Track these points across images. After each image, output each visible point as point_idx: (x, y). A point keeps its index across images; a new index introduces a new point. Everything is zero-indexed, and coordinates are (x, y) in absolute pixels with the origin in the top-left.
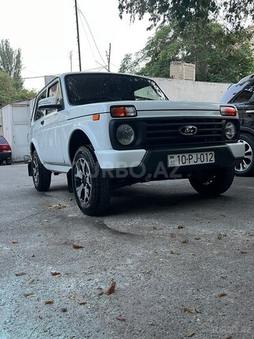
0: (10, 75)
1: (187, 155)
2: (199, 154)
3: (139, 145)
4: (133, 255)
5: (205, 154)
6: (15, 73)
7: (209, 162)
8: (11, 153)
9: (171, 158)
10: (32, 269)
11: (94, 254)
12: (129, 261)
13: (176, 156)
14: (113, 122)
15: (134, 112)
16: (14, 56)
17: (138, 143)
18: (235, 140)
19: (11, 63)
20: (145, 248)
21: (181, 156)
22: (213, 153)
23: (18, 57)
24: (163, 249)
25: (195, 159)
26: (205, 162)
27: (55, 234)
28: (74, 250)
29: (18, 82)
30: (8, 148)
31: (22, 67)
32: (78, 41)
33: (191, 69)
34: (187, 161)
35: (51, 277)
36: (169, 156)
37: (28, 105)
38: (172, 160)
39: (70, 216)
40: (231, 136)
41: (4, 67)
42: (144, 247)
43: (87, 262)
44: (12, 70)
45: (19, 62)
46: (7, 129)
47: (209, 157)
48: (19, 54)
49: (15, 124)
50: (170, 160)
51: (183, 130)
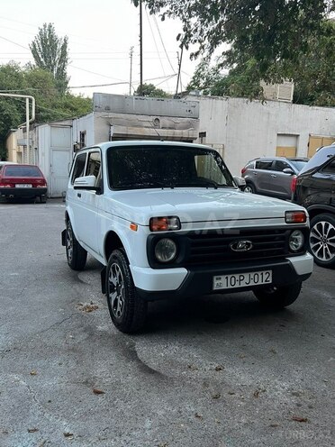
0: (52, 70)
1: (237, 276)
2: (252, 275)
3: (181, 263)
4: (154, 414)
5: (259, 273)
6: (59, 69)
7: (264, 282)
8: (46, 190)
9: (217, 279)
10: (46, 422)
11: (114, 405)
12: (148, 424)
13: (223, 277)
14: (152, 237)
15: (176, 224)
16: (59, 47)
17: (179, 261)
18: (301, 252)
19: (54, 56)
20: (171, 402)
21: (229, 277)
22: (270, 272)
23: (64, 47)
24: (189, 407)
25: (246, 280)
26: (260, 283)
27: (77, 363)
28: (94, 395)
29: (63, 82)
30: (44, 182)
31: (69, 61)
32: (141, 41)
33: (288, 88)
34: (237, 283)
35: (63, 438)
36: (215, 277)
37: (71, 126)
38: (218, 282)
39: (100, 328)
40: (296, 246)
41: (45, 61)
42: (169, 401)
43: (104, 419)
44: (55, 64)
45: (64, 54)
46: (43, 154)
47: (265, 277)
48: (66, 43)
49: (53, 149)
50: (216, 282)
51: (235, 247)
